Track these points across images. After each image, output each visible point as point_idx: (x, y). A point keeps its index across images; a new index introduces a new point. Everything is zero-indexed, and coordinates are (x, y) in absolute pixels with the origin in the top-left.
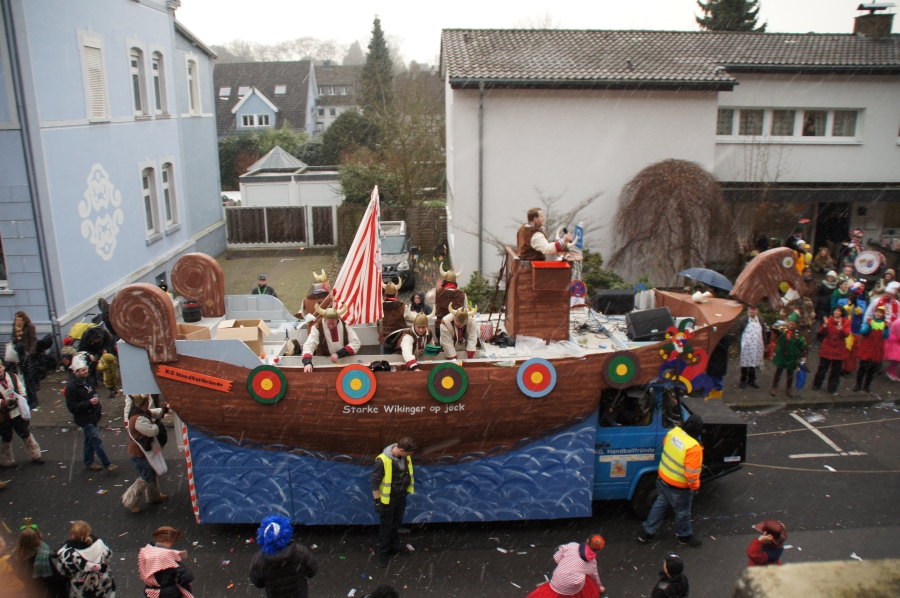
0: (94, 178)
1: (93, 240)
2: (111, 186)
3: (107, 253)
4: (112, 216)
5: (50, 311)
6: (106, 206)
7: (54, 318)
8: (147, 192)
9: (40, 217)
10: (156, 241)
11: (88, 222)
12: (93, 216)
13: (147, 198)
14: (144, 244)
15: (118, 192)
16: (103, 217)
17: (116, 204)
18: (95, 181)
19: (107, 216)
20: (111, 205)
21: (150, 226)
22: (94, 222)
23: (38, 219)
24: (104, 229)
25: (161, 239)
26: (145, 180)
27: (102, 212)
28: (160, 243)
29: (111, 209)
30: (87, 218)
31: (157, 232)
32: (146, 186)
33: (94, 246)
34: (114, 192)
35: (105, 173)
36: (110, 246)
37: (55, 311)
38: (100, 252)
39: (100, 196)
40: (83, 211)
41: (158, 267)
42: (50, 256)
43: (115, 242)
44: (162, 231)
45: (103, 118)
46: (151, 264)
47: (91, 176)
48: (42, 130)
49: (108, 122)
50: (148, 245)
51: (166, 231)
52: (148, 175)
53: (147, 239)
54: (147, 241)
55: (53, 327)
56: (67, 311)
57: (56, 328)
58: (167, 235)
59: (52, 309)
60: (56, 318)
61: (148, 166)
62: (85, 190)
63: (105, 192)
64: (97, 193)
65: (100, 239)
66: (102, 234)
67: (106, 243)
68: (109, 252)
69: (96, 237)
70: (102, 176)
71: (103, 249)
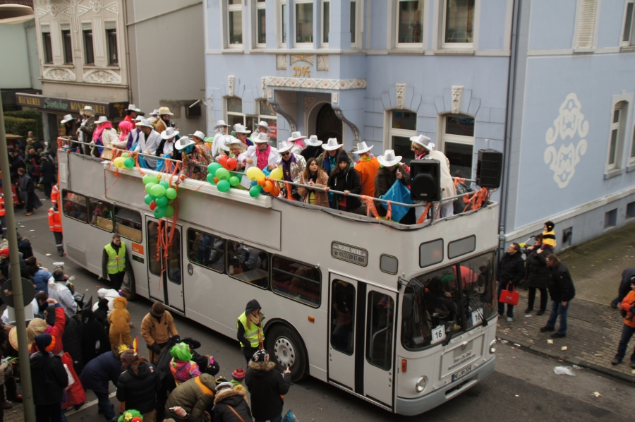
0: (567, 107)
1: (552, 167)
2: (581, 117)
3: (563, 181)
4: (575, 146)
5: (499, 226)
6: (572, 136)
7: (502, 233)
8: (615, 126)
9: (510, 139)
10: (614, 176)
11: (552, 149)
12: (557, 145)
13: (614, 132)
14: (602, 177)
15: (586, 123)
16: (567, 146)
17: (582, 134)
18: (567, 111)
19: (571, 146)
20: (577, 136)
21: (611, 161)
22: (557, 150)
23: (508, 140)
24: (566, 157)
25: (620, 175)
26: (616, 113)
27: (568, 141)
28: (618, 179)
29: (576, 139)
30: (552, 145)
31: (617, 167)
32: (616, 120)
33: (553, 172)
34: (583, 122)
35: (578, 103)
36: (568, 174)
37: (504, 226)
38: (557, 179)
39: (569, 125)
40: (550, 138)
41: (610, 203)
42: (511, 175)
43: (573, 172)
44: (623, 167)
45: (587, 48)
46: (604, 199)
47: (564, 105)
48: (528, 58)
49: (592, 53)
50: (605, 179)
51: (627, 168)
52: (621, 108)
53: (606, 173)
54: (605, 176)
55: (500, 240)
56: (515, 228)
57: (502, 242)
58: (627, 172)
59: (502, 224)
60: (505, 233)
61: (623, 99)
62: (556, 118)
63: (574, 121)
64: (566, 122)
65: (560, 166)
66: (563, 162)
67: (565, 172)
68: (565, 180)
69: (556, 164)
70: (574, 106)
71: (560, 176)
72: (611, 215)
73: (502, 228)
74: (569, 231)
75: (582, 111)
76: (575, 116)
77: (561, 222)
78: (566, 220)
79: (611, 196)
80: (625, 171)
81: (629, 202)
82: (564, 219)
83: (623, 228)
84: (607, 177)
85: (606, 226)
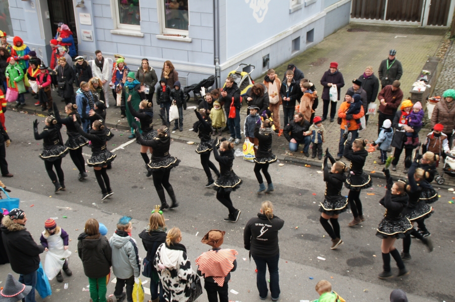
1: (251, 6)
3: (260, 17)
5: (215, 58)
7: (217, 63)
10: (297, 10)
14: (288, 12)
25: (301, 9)
28: (299, 12)
31: (297, 3)
33: (252, 10)
36: (263, 11)
37: (218, 58)
38: (255, 16)
41: (295, 32)
43: (267, 9)
44: (302, 3)
46: (290, 30)
50: (290, 13)
51: (305, 3)
53: (291, 8)
54: (290, 10)
55: (216, 70)
56: (227, 59)
57: (218, 71)
58: (305, 7)
59: (217, 56)
60: (219, 63)
65: (257, 5)
66: (259, 1)
67: (261, 9)
68: (262, 16)
69: (254, 3)
71: (258, 13)
72: (296, 41)
73: (217, 59)
74: (267, 57)
77: (261, 50)
78: (264, 49)
79: (295, 27)
80: (304, 6)
81: (308, 31)
82: (263, 48)
83: (305, 51)
84: (292, 12)
85: (293, 51)
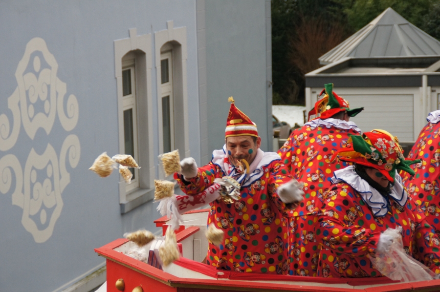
0: (30, 68)
1: (17, 199)
2: (61, 87)
3: (41, 227)
4: (58, 150)
6: (48, 129)
8: (127, 103)
11: (11, 160)
12: (22, 148)
13: (128, 114)
15: (73, 100)
16: (40, 151)
17: (69, 124)
18: (30, 76)
19: (50, 149)
20: (58, 126)
22: (23, 161)
24: (41, 175)
26: (126, 75)
27: (41, 141)
29: (57, 136)
30: (10, 152)
32: (127, 91)
33: (19, 211)
35: (50, 59)
36: (50, 212)
38: (29, 225)
39: (39, 107)
40: (5, 137)
43: (60, 205)
47: (22, 65)
50: (123, 214)
52: (134, 66)
53: (124, 200)
54: (122, 206)
61: (134, 48)
62: (11, 92)
63: (48, 98)
64: (33, 100)
65: (32, 196)
66: (38, 186)
67: (43, 207)
68: (47, 225)
69: (23, 192)
70: (44, 65)
71: (36, 218)
75: (60, 75)
76: (49, 87)
84: (127, 209)
